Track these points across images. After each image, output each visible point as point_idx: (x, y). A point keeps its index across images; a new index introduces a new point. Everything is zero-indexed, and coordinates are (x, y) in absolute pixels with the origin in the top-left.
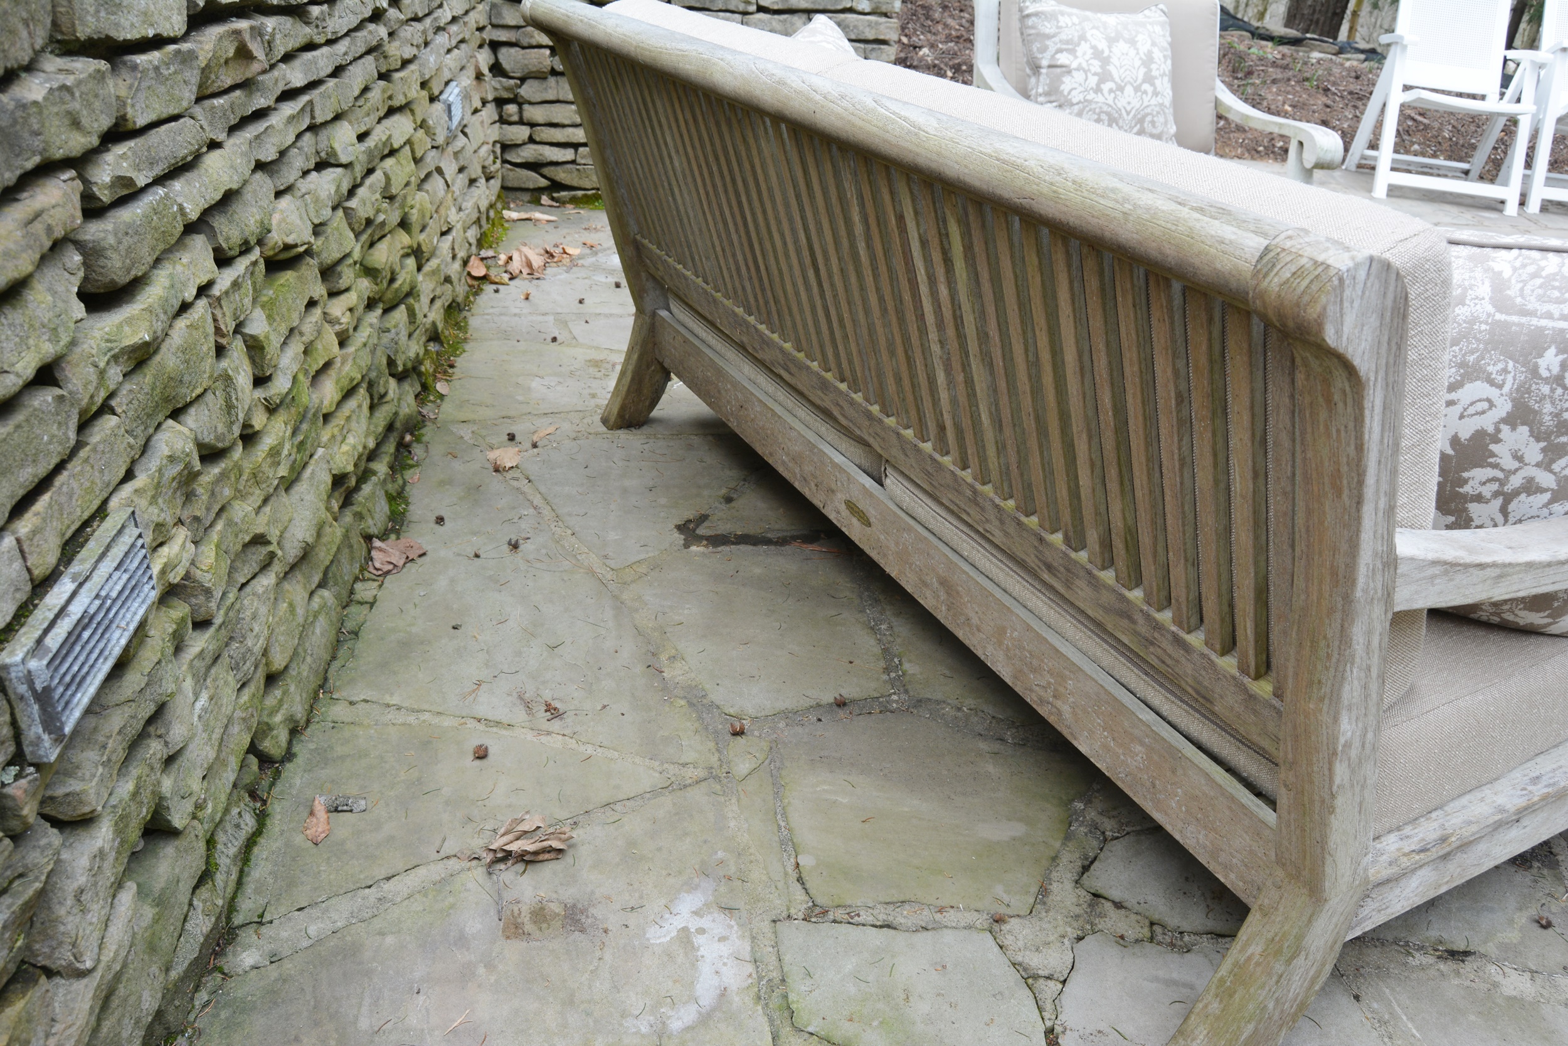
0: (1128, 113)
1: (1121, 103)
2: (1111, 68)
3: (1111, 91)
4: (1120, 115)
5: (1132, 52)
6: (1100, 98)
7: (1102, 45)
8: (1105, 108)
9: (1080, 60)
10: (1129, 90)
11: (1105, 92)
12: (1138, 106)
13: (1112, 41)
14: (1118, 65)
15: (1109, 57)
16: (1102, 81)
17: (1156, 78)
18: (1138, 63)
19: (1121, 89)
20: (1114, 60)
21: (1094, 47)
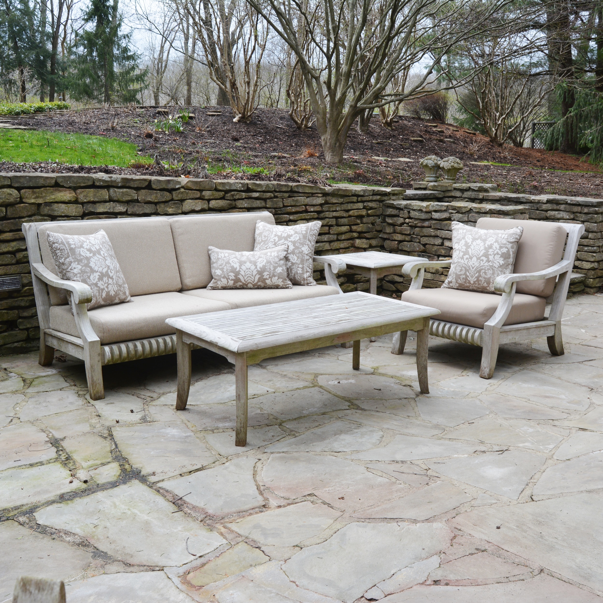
0: (473, 268)
1: (470, 263)
2: (470, 250)
3: (467, 259)
4: (470, 268)
5: (483, 244)
6: (463, 261)
7: (469, 241)
8: (464, 265)
9: (460, 246)
10: (474, 259)
11: (465, 259)
12: (478, 265)
13: (474, 239)
14: (473, 248)
15: (470, 245)
16: (464, 255)
17: (490, 255)
18: (482, 248)
19: (471, 258)
20: (472, 247)
21: (466, 242)
